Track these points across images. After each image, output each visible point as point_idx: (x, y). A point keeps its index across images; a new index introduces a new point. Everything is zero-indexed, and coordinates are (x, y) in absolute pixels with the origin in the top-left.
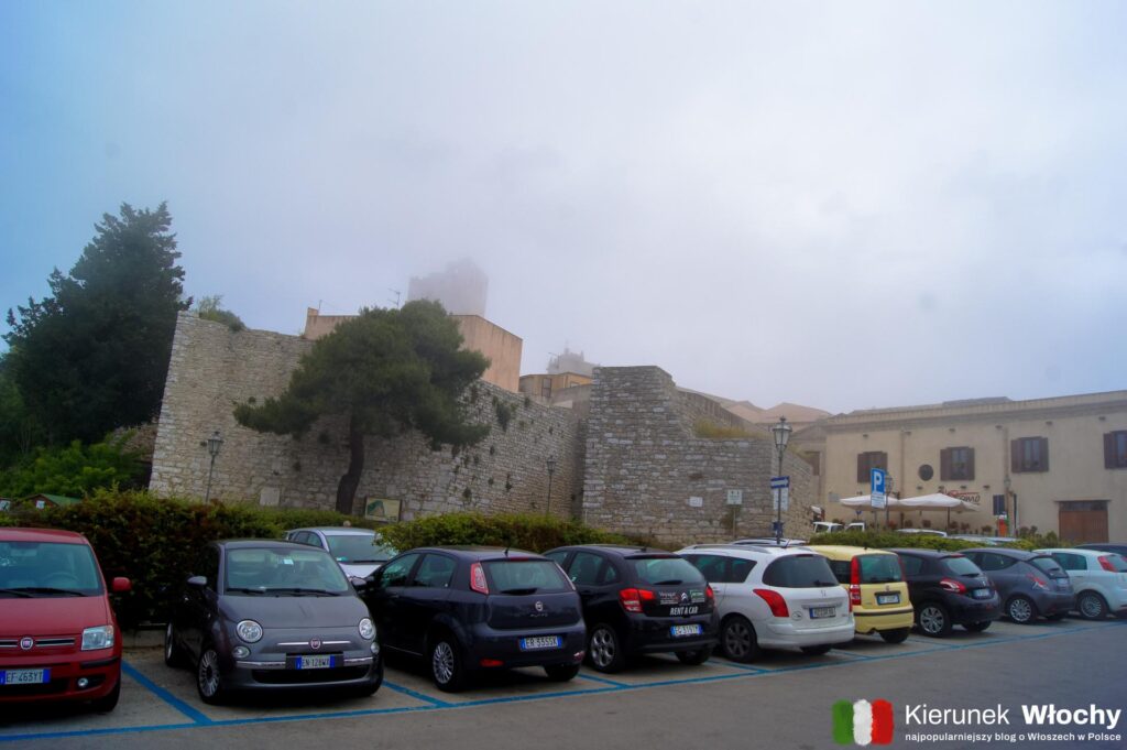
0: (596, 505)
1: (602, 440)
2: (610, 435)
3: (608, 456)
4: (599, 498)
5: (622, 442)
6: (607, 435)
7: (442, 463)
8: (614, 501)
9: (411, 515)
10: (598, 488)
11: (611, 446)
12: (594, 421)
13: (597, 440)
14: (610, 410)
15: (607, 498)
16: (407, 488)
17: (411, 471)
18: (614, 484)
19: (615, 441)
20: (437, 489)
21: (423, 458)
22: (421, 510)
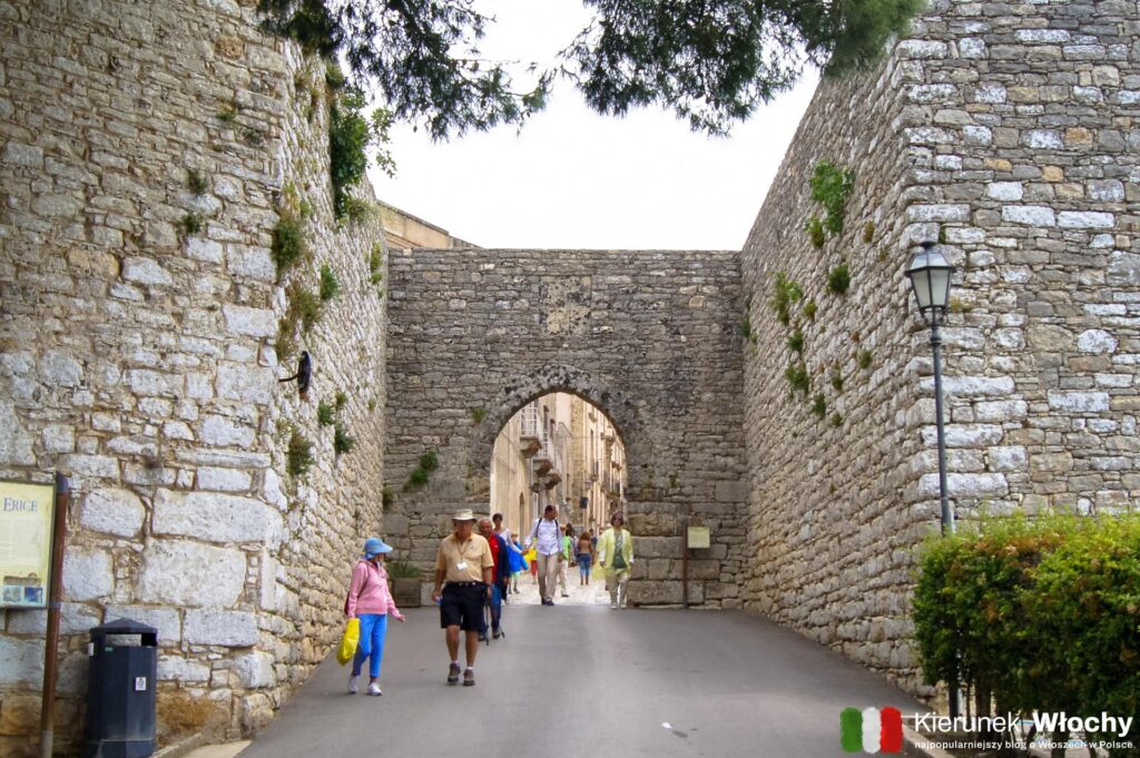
0: (986, 481)
1: (979, 210)
2: (1014, 190)
3: (1016, 276)
4: (1004, 453)
5: (1068, 219)
6: (997, 190)
7: (234, 296)
8: (1067, 459)
9: (102, 561)
10: (991, 409)
11: (1024, 234)
12: (926, 134)
13: (951, 211)
14: (996, 94)
15: (1036, 447)
16: (76, 419)
17: (90, 330)
18: (1064, 390)
19: (1039, 215)
20: (219, 429)
21: (144, 270)
22: (142, 536)
